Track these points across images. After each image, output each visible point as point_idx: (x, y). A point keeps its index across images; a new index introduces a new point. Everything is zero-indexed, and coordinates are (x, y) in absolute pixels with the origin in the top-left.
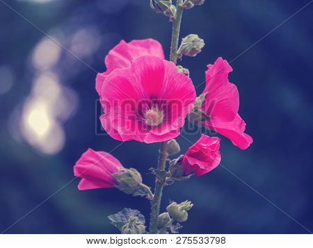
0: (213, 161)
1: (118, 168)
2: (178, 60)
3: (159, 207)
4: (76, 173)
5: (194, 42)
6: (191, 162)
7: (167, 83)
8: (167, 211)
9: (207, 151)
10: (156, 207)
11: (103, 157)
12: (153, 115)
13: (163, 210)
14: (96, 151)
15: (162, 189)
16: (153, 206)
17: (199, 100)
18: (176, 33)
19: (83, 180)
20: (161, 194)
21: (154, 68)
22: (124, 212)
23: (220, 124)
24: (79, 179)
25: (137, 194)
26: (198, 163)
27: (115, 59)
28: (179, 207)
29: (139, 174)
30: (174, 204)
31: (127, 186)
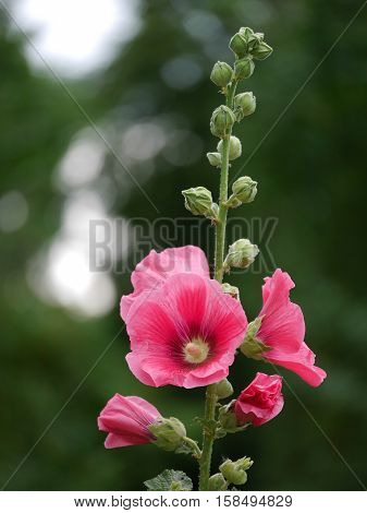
0: (273, 407)
1: (155, 417)
2: (225, 275)
3: (209, 467)
4: (101, 426)
5: (244, 249)
6: (246, 409)
7: (210, 306)
8: (219, 472)
9: (264, 394)
10: (205, 467)
11: (135, 404)
12: (195, 348)
13: (214, 470)
14: (125, 396)
15: (212, 443)
16: (202, 466)
17: (255, 325)
18: (220, 240)
19: (110, 434)
20: (211, 450)
21: (193, 289)
22: (165, 475)
23: (282, 356)
24: (105, 434)
25: (180, 451)
26: (254, 410)
27: (145, 276)
28: (235, 465)
29: (182, 424)
30: (228, 462)
31: (167, 441)
